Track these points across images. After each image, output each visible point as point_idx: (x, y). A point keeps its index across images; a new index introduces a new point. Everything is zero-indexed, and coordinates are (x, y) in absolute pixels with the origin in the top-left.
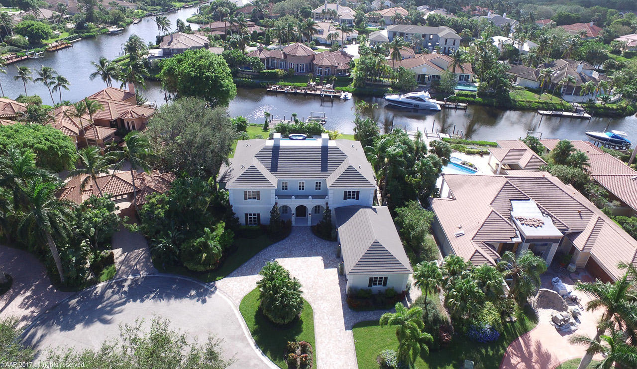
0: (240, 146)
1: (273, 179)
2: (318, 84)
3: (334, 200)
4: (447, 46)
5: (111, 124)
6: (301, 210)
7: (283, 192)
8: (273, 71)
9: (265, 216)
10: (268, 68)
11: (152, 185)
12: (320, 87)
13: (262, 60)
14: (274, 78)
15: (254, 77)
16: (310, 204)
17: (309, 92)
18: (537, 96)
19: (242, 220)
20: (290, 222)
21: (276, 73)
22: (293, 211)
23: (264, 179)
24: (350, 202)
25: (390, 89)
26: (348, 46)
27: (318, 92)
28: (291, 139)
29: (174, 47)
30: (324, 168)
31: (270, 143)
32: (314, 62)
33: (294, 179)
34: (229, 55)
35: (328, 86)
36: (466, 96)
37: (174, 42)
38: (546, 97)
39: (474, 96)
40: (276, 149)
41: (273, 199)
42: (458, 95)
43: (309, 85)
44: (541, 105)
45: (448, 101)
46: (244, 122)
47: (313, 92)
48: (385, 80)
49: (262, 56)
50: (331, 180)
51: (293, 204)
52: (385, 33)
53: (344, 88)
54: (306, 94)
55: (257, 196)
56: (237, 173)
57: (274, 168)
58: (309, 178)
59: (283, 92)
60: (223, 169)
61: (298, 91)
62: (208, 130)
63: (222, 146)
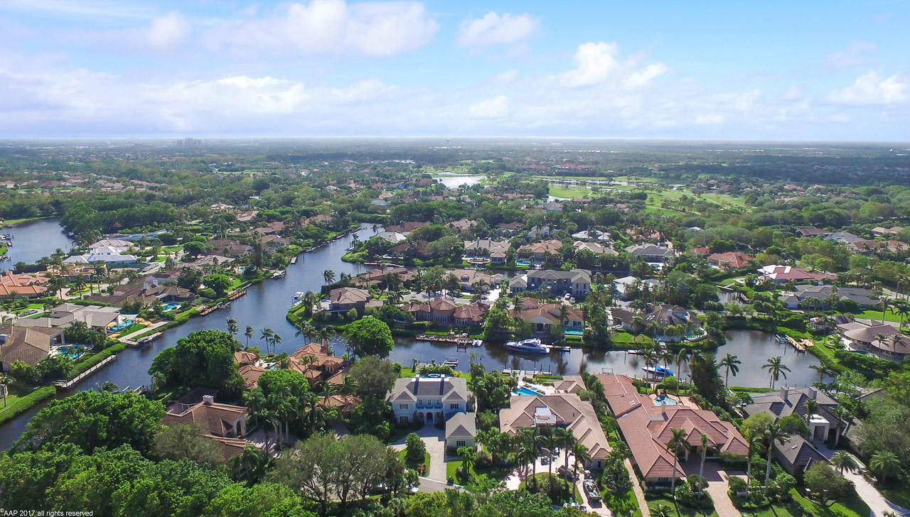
0: (398, 382)
1: (415, 399)
2: (456, 333)
3: (446, 409)
4: (579, 290)
5: (318, 368)
6: (430, 415)
7: (420, 405)
8: (422, 322)
9: (410, 418)
10: (418, 320)
11: (351, 402)
12: (458, 336)
13: (413, 313)
14: (422, 329)
15: (407, 328)
16: (433, 411)
17: (448, 340)
18: (633, 337)
19: (399, 420)
20: (423, 422)
21: (423, 325)
22: (425, 415)
23: (410, 398)
24: (454, 410)
25: (513, 336)
26: (491, 291)
27: (456, 340)
28: (430, 377)
29: (343, 303)
30: (441, 393)
31: (414, 380)
32: (455, 315)
33: (426, 398)
34: (387, 309)
35: (464, 334)
36: (573, 340)
37: (342, 297)
38: (641, 339)
39: (579, 340)
40: (417, 382)
41: (415, 409)
42: (568, 339)
43: (450, 335)
44: (632, 346)
45: (555, 345)
46: (399, 366)
47: (452, 340)
48: (510, 328)
49: (413, 310)
50: (444, 398)
51: (425, 411)
52: (525, 278)
53: (476, 336)
54: (446, 342)
55: (406, 406)
56: (396, 396)
57: (415, 393)
58: (433, 397)
59: (429, 341)
60: (388, 395)
61: (441, 340)
62: (382, 373)
63: (389, 382)
